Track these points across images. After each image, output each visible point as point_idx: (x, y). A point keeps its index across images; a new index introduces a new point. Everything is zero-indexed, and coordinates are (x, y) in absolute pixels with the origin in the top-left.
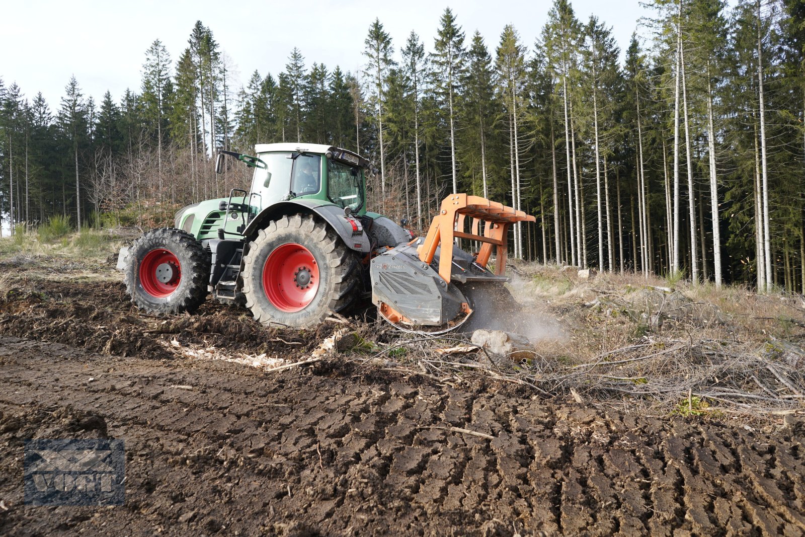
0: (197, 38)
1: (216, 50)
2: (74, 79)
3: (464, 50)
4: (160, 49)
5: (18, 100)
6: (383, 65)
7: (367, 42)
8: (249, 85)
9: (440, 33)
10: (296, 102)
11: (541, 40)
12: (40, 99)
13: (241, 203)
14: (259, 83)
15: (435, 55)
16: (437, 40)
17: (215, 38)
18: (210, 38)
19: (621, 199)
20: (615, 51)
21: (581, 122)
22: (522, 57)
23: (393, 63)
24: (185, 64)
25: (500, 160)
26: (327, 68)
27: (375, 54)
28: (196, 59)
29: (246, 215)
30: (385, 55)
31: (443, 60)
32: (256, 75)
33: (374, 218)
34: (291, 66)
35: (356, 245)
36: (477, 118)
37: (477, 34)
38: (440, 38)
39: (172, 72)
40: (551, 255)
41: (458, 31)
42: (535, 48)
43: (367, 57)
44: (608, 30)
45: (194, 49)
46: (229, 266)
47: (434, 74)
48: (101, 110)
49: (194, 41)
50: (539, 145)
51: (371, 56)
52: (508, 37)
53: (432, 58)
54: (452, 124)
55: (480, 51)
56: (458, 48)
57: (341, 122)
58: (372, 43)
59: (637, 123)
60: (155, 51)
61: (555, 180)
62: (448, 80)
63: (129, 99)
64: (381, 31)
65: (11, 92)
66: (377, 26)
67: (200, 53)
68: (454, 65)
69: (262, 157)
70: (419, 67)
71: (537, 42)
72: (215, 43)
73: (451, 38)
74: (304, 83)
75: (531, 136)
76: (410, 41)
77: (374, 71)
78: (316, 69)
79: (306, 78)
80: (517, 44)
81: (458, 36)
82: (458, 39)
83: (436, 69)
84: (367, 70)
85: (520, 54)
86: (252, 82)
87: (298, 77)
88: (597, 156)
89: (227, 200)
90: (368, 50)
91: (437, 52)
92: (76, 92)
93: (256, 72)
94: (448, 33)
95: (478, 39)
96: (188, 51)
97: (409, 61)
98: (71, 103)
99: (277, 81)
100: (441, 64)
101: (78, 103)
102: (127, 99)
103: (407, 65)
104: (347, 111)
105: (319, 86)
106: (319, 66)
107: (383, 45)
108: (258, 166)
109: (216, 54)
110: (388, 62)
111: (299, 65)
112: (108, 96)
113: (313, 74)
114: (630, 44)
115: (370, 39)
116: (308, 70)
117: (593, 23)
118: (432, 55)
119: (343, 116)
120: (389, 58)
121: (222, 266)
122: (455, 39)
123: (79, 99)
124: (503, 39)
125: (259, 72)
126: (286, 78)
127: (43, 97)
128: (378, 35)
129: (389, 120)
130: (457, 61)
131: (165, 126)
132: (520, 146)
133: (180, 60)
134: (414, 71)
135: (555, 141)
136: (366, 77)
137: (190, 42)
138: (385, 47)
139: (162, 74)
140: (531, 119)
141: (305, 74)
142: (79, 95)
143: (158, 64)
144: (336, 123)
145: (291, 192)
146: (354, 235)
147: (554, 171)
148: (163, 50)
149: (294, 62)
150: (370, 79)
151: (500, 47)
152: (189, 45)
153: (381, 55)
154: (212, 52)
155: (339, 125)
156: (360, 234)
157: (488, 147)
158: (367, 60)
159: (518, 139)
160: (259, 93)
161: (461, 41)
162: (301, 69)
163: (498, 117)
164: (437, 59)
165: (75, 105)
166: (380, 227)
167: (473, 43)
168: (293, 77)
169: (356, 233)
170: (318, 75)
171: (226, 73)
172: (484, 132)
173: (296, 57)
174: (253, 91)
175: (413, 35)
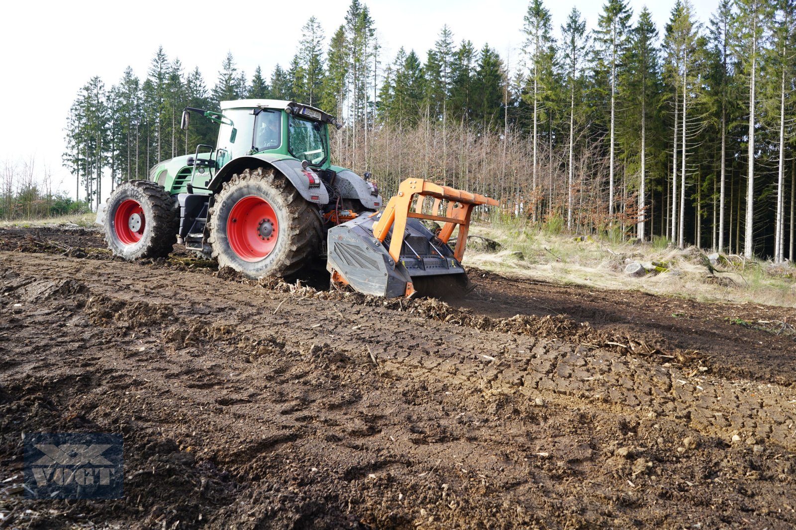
0: (353, 14)
1: (371, 27)
2: (230, 54)
3: (630, 27)
4: (316, 25)
5: (179, 73)
6: (541, 42)
7: (526, 19)
8: (394, 61)
9: (607, 9)
10: (442, 79)
11: (717, 16)
12: (197, 73)
14: (404, 59)
15: (599, 32)
16: (602, 17)
17: (371, 15)
18: (367, 15)
21: (768, 104)
22: (696, 33)
23: (552, 41)
24: (339, 39)
27: (534, 31)
28: (350, 35)
30: (545, 32)
31: (607, 37)
32: (402, 51)
34: (440, 42)
38: (605, 14)
39: (325, 48)
41: (625, 6)
42: (710, 25)
43: (526, 34)
45: (350, 25)
47: (597, 53)
48: (252, 85)
49: (350, 17)
50: (711, 128)
51: (531, 33)
52: (680, 15)
53: (594, 35)
54: (613, 105)
55: (646, 28)
56: (623, 25)
57: (487, 99)
58: (531, 20)
60: (310, 27)
61: (723, 166)
62: (611, 59)
63: (279, 73)
64: (541, 8)
65: (173, 67)
66: (538, 4)
67: (356, 29)
68: (617, 42)
70: (579, 43)
71: (712, 18)
72: (371, 20)
73: (616, 15)
74: (452, 59)
75: (702, 119)
76: (571, 18)
77: (531, 48)
78: (464, 46)
79: (454, 54)
80: (692, 20)
81: (625, 12)
82: (624, 15)
83: (598, 46)
84: (525, 47)
85: (693, 30)
86: (398, 58)
87: (447, 54)
88: (781, 143)
90: (527, 27)
91: (600, 29)
92: (232, 66)
93: (402, 49)
94: (615, 9)
95: (645, 15)
96: (342, 27)
97: (569, 40)
98: (227, 77)
99: (423, 60)
100: (605, 42)
101: (232, 77)
102: (276, 73)
103: (566, 43)
104: (494, 89)
105: (466, 63)
106: (466, 42)
107: (542, 22)
109: (370, 30)
110: (546, 38)
111: (448, 42)
112: (259, 71)
113: (461, 51)
115: (529, 16)
116: (457, 47)
118: (594, 31)
119: (491, 93)
120: (548, 36)
122: (622, 15)
123: (234, 73)
124: (673, 15)
125: (405, 49)
126: (435, 54)
127: (199, 71)
128: (539, 14)
130: (623, 37)
132: (689, 130)
133: (335, 36)
134: (574, 48)
137: (346, 18)
138: (544, 25)
139: (316, 50)
140: (704, 100)
141: (454, 50)
142: (234, 70)
143: (313, 40)
144: (483, 101)
147: (723, 157)
148: (319, 26)
149: (443, 39)
150: (528, 56)
151: (670, 23)
152: (345, 22)
153: (541, 32)
154: (367, 29)
155: (486, 103)
157: (649, 129)
158: (526, 36)
159: (687, 122)
160: (405, 69)
161: (628, 17)
162: (451, 46)
163: (665, 98)
164: (601, 36)
165: (230, 79)
167: (640, 20)
168: (442, 53)
170: (466, 52)
171: (379, 49)
172: (646, 114)
173: (445, 34)
174: (398, 67)
175: (575, 12)
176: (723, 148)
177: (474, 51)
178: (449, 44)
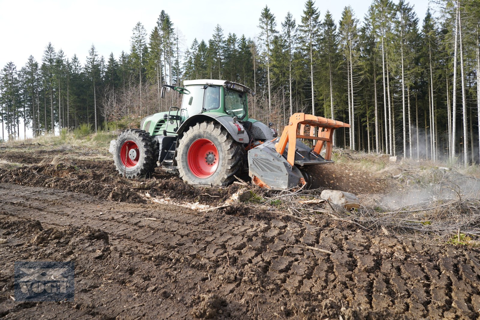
0: (162, 20)
1: (172, 27)
2: (93, 46)
3: (320, 22)
4: (141, 27)
5: (63, 59)
6: (270, 33)
7: (260, 20)
8: (191, 47)
9: (305, 12)
10: (218, 56)
11: (368, 15)
12: (75, 58)
13: (176, 115)
14: (197, 46)
15: (302, 26)
17: (171, 20)
18: (169, 20)
19: (418, 113)
20: (416, 20)
21: (393, 65)
22: (356, 25)
23: (276, 32)
24: (155, 35)
25: (342, 90)
26: (237, 36)
27: (265, 27)
28: (161, 33)
29: (179, 121)
30: (271, 27)
31: (306, 29)
32: (196, 41)
33: (252, 122)
34: (215, 35)
35: (240, 139)
36: (327, 64)
37: (328, 12)
38: (304, 16)
39: (147, 40)
40: (373, 147)
41: (316, 11)
42: (364, 20)
43: (261, 29)
44: (411, 7)
45: (160, 27)
46: (169, 151)
47: (301, 38)
48: (108, 64)
49: (160, 22)
50: (366, 80)
51: (263, 28)
52: (347, 13)
53: (300, 28)
55: (329, 23)
56: (316, 21)
57: (245, 68)
58: (263, 20)
59: (429, 65)
60: (137, 28)
61: (376, 101)
62: (309, 41)
63: (123, 57)
64: (269, 13)
65: (59, 55)
66: (267, 10)
67: (163, 29)
68: (313, 32)
69: (187, 88)
70: (292, 34)
71: (366, 16)
72: (171, 23)
73: (311, 15)
74: (223, 45)
75: (361, 75)
76: (287, 18)
77: (264, 37)
78: (230, 37)
79: (224, 42)
80: (353, 18)
81: (316, 14)
82: (316, 16)
83: (302, 34)
85: (354, 24)
86: (193, 45)
87: (220, 42)
88: (403, 86)
89: (167, 113)
90: (261, 24)
91: (302, 24)
92: (95, 53)
93: (195, 40)
94: (310, 12)
95: (328, 16)
96: (156, 28)
97: (286, 31)
98: (92, 60)
99: (208, 45)
100: (306, 32)
101: (95, 59)
102: (122, 57)
103: (285, 33)
104: (249, 61)
105: (232, 47)
106: (232, 34)
107: (270, 21)
108: (185, 93)
109: (172, 29)
110: (273, 31)
111: (220, 35)
112: (112, 55)
113: (228, 40)
114: (426, 16)
115: (262, 18)
116: (226, 37)
117: (401, 3)
118: (299, 26)
119: (247, 64)
120: (273, 29)
121: (166, 151)
122: (314, 16)
123: (96, 57)
124: (343, 15)
125: (197, 39)
126: (213, 42)
127: (77, 57)
128: (267, 15)
129: (274, 66)
130: (315, 29)
131: (144, 72)
132: (354, 81)
133: (152, 33)
134: (289, 36)
135: (376, 77)
136: (260, 41)
137: (158, 23)
138: (271, 23)
139: (142, 42)
140: (361, 64)
141: (224, 40)
142: (96, 55)
143: (139, 36)
144: (242, 69)
145: (203, 108)
146: (238, 133)
147: (376, 96)
148: (142, 28)
149: (217, 33)
150: (262, 42)
151: (342, 20)
152: (157, 25)
153: (269, 27)
154: (169, 28)
155: (244, 70)
156: (243, 132)
157: (334, 82)
158: (261, 30)
159: (353, 77)
160: (197, 52)
161: (317, 17)
162: (222, 37)
163: (340, 63)
164: (303, 28)
165: (94, 61)
166: (256, 128)
167: (325, 18)
168: (217, 41)
169: (240, 132)
170: (232, 40)
171: (178, 40)
172: (332, 73)
173: (218, 30)
174: (194, 51)
175: (289, 15)
176: (375, 91)
177: (237, 39)
178: (221, 36)
